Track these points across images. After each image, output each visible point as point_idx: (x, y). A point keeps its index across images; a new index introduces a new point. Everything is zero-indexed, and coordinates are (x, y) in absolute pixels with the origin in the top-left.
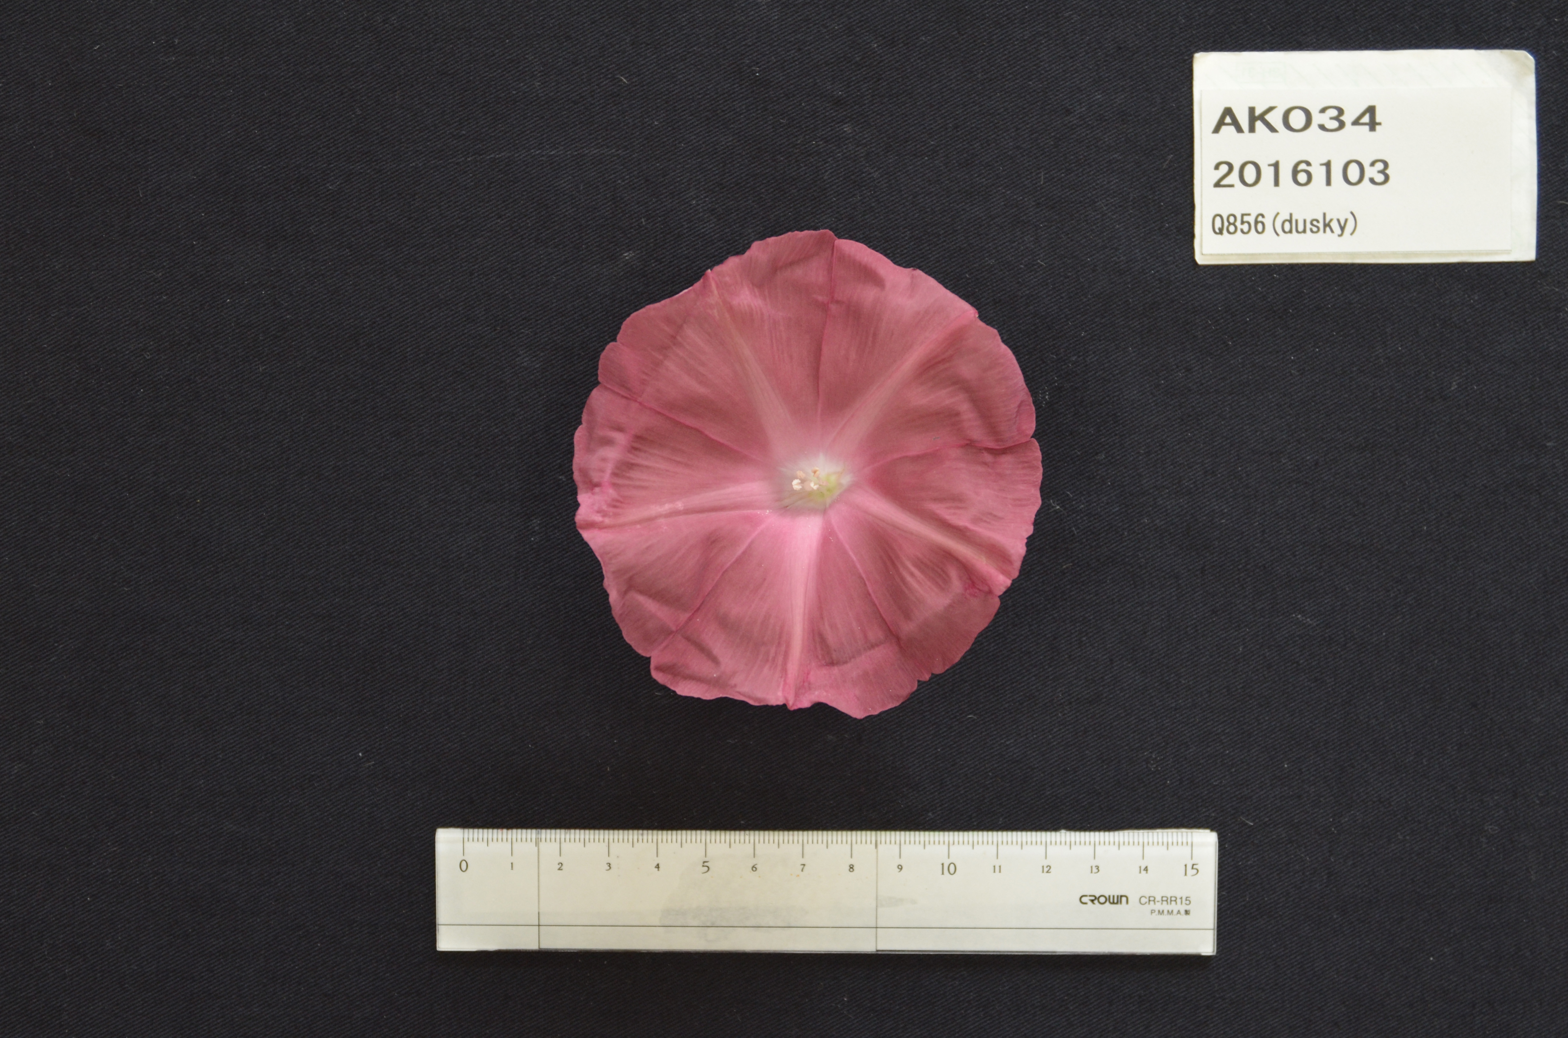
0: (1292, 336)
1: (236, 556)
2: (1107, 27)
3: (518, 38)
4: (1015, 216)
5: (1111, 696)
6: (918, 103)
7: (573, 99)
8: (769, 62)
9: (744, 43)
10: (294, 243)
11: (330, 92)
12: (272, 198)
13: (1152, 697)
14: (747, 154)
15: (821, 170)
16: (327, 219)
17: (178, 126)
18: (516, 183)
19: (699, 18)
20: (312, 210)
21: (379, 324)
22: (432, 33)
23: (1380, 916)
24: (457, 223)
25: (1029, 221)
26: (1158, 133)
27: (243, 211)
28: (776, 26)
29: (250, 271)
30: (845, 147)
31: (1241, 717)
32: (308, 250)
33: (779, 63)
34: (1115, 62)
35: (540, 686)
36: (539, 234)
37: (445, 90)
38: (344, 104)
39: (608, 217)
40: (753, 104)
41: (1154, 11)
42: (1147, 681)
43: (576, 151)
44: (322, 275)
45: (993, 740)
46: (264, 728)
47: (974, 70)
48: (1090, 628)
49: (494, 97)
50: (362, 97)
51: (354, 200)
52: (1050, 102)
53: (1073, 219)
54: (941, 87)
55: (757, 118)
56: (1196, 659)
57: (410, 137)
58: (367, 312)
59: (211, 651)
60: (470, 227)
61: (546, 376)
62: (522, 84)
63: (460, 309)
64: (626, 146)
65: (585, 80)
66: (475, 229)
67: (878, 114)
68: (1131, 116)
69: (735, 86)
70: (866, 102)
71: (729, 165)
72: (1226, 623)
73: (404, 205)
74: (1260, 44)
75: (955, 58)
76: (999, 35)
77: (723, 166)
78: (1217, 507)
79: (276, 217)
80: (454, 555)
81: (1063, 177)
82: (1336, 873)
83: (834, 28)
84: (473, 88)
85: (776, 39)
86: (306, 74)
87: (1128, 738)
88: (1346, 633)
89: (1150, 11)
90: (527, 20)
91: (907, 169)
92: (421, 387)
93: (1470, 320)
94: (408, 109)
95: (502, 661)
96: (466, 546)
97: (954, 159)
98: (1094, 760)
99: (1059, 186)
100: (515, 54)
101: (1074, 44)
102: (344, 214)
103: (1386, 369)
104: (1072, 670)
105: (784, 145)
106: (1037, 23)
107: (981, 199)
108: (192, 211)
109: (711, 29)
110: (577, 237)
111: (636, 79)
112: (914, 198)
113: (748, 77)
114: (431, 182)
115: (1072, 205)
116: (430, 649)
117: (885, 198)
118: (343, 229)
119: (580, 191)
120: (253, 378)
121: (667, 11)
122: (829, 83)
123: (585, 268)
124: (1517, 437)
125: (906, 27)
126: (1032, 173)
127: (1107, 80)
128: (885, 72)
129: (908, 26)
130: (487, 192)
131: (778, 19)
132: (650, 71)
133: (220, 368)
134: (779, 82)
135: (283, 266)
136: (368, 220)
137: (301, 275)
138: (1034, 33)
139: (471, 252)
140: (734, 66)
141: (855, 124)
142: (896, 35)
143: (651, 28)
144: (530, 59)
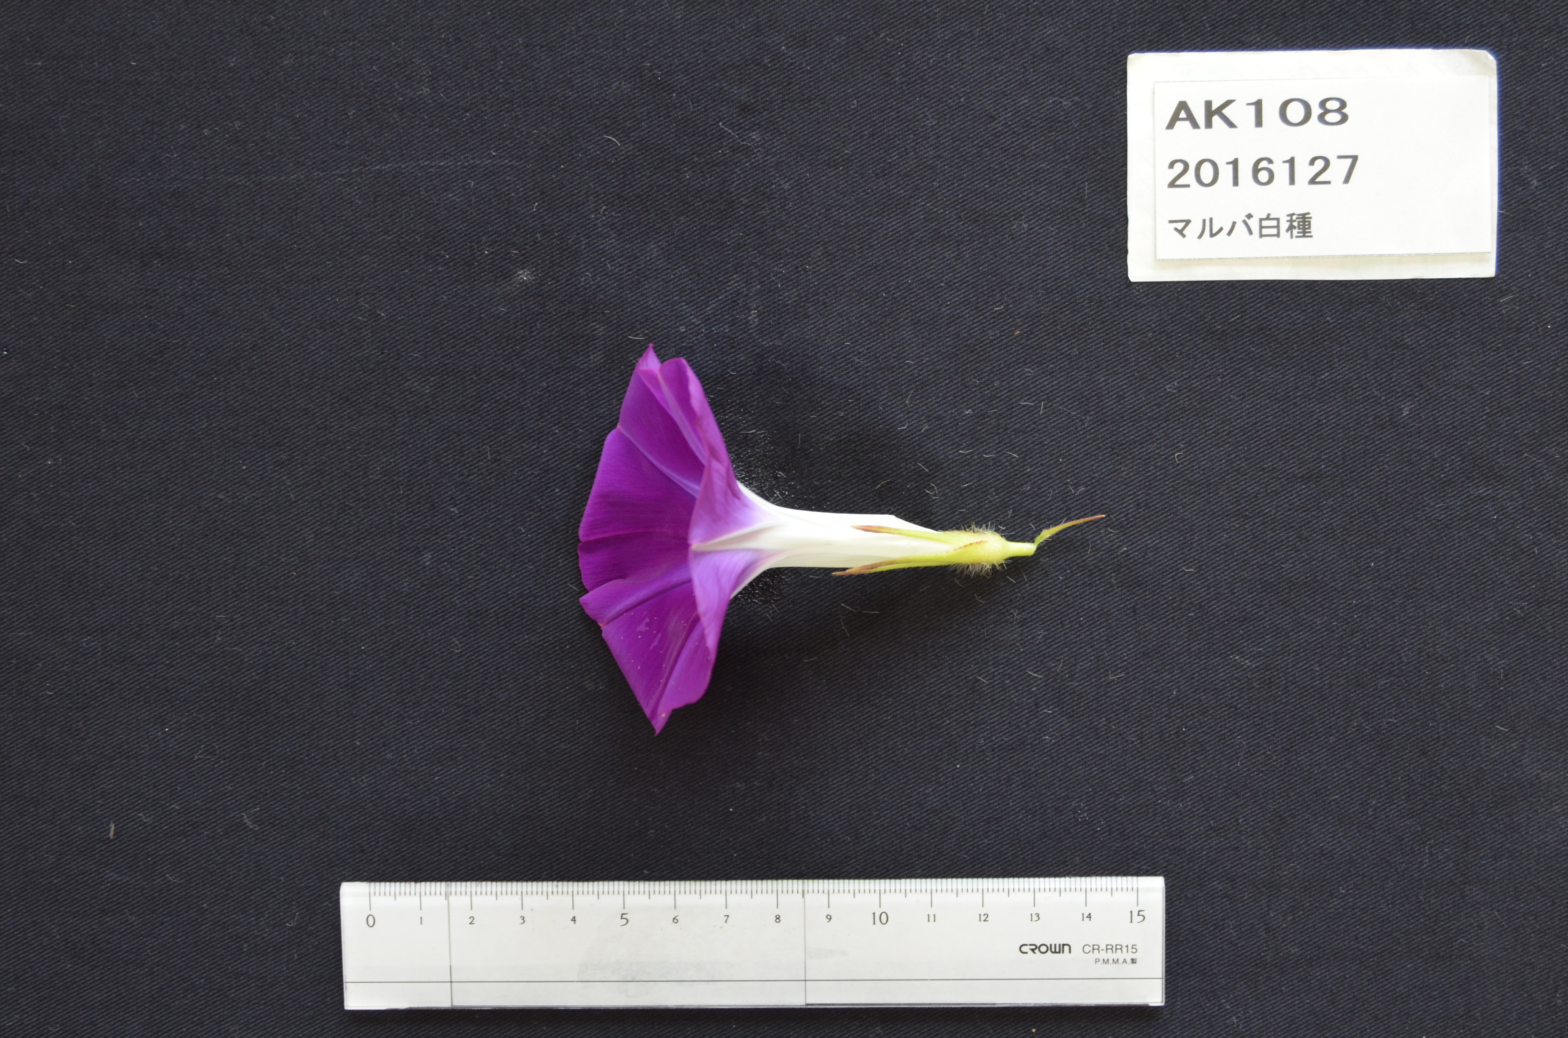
0: (1232, 358)
1: (114, 592)
2: (1035, 26)
3: (405, 40)
4: (935, 230)
5: (1037, 742)
6: (832, 109)
7: (464, 106)
8: (672, 65)
9: (644, 45)
10: (170, 261)
11: (206, 99)
12: (146, 212)
13: (1080, 743)
14: (648, 164)
15: (728, 181)
16: (204, 235)
17: (46, 136)
18: (403, 196)
19: (596, 17)
20: (188, 226)
21: (260, 347)
22: (313, 35)
23: (1320, 975)
24: (342, 239)
25: (950, 236)
26: (1089, 140)
27: (116, 226)
28: (679, 26)
29: (124, 290)
30: (753, 156)
31: (1175, 764)
32: (185, 268)
33: (682, 66)
34: (1043, 64)
35: (433, 729)
36: (429, 251)
37: (327, 97)
38: (221, 112)
39: (502, 233)
40: (655, 110)
41: (1086, 8)
42: (1074, 726)
43: (467, 162)
44: (200, 294)
45: (910, 788)
46: (145, 773)
47: (891, 72)
48: (1014, 670)
49: (380, 104)
50: (239, 104)
51: (233, 215)
52: (973, 107)
53: (997, 234)
54: (856, 92)
55: (660, 126)
56: (1126, 703)
57: (290, 147)
58: (248, 334)
59: (89, 691)
60: (355, 243)
61: (437, 402)
62: (408, 91)
63: (346, 330)
64: (520, 156)
65: (476, 85)
66: (360, 245)
67: (789, 121)
68: (1060, 121)
69: (636, 91)
70: (776, 107)
71: (630, 176)
72: (1159, 665)
73: (285, 220)
74: (1200, 43)
75: (871, 60)
76: (918, 34)
77: (623, 177)
78: (1149, 542)
79: (150, 233)
80: (343, 591)
81: (987, 188)
82: (1274, 929)
83: (741, 27)
84: (357, 94)
85: (679, 40)
86: (180, 80)
87: (1053, 787)
88: (1288, 675)
89: (1081, 9)
90: (414, 21)
91: (819, 180)
92: (306, 414)
93: (1423, 341)
94: (289, 118)
95: (394, 703)
96: (355, 582)
97: (870, 169)
98: (1017, 810)
99: (983, 198)
100: (401, 58)
101: (999, 44)
102: (222, 229)
103: (1333, 394)
104: (994, 715)
105: (688, 155)
106: (959, 22)
107: (898, 212)
108: (62, 227)
109: (610, 29)
110: (469, 254)
111: (530, 84)
112: (827, 210)
113: (649, 81)
114: (314, 195)
115: (996, 218)
116: (316, 690)
117: (796, 212)
118: (221, 246)
119: (471, 204)
120: (128, 404)
121: (563, 10)
122: (735, 88)
123: (477, 287)
124: (1473, 467)
125: (819, 27)
126: (954, 184)
127: (1034, 83)
128: (795, 76)
129: (821, 25)
130: (372, 206)
131: (681, 18)
132: (545, 75)
133: (95, 393)
134: (683, 87)
135: (159, 285)
136: (248, 236)
137: (178, 295)
138: (955, 33)
139: (357, 270)
140: (633, 70)
141: (764, 132)
142: (807, 35)
143: (546, 29)
144: (417, 63)
